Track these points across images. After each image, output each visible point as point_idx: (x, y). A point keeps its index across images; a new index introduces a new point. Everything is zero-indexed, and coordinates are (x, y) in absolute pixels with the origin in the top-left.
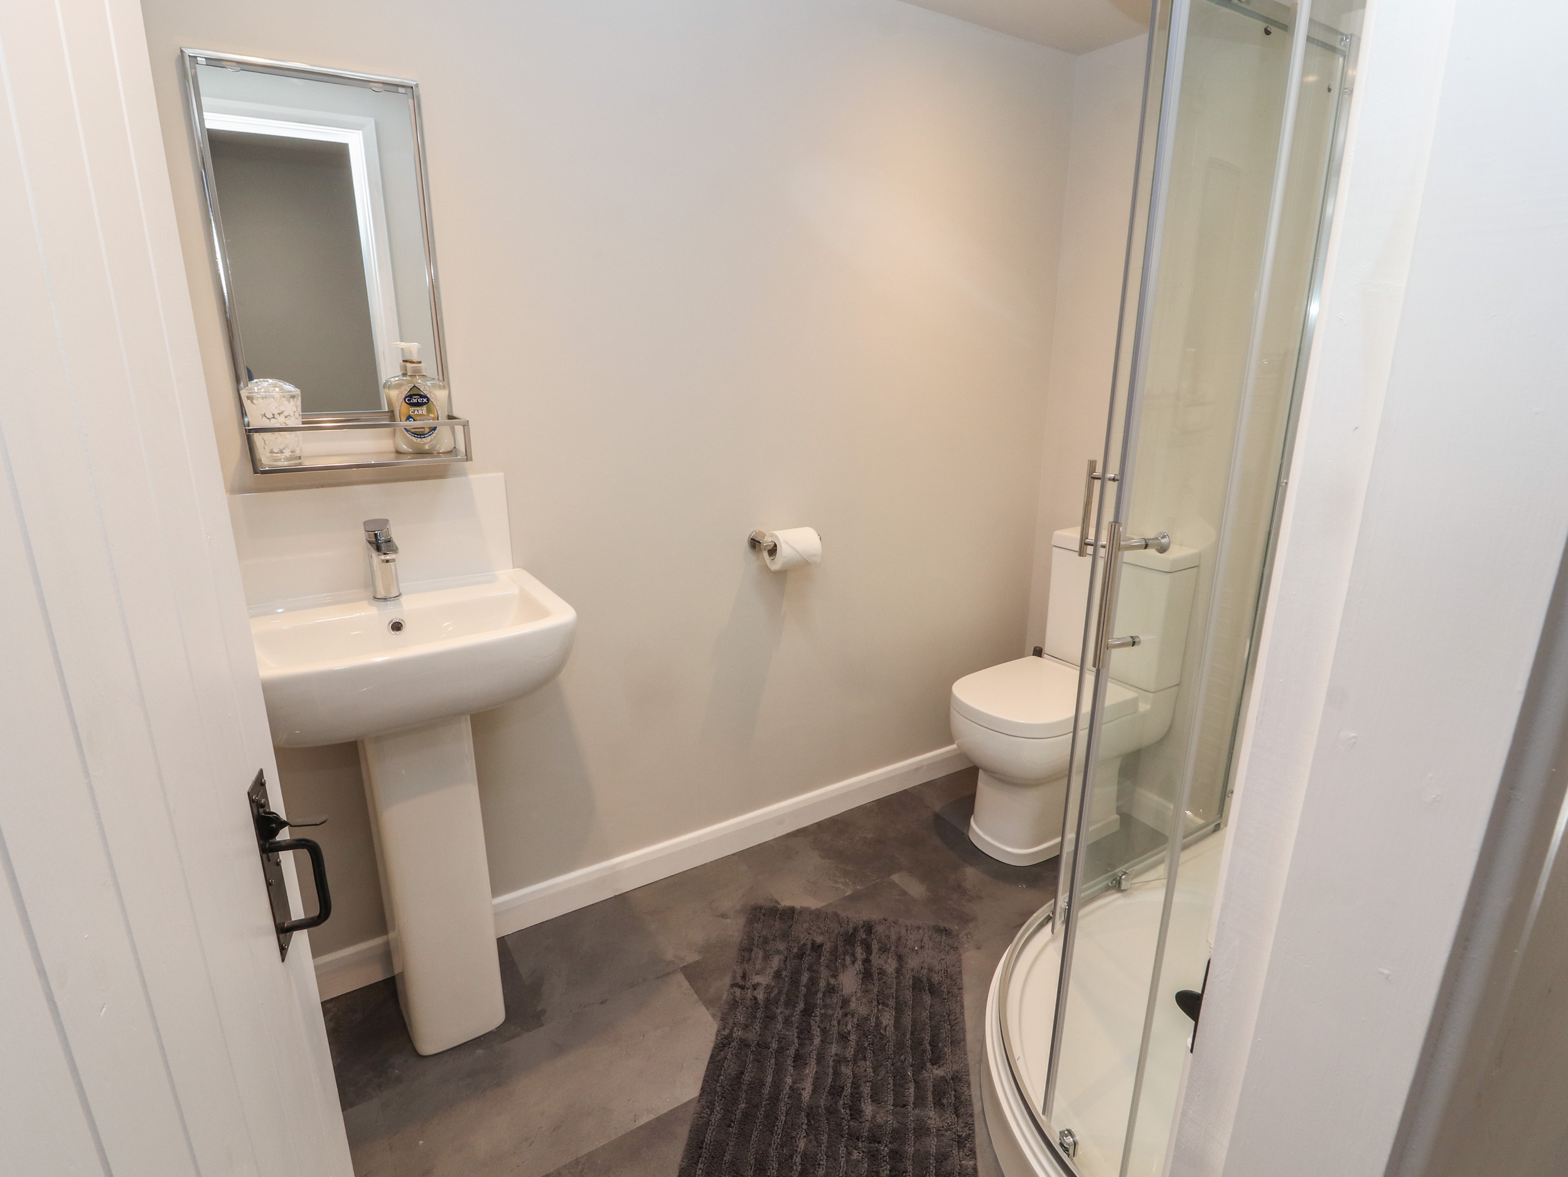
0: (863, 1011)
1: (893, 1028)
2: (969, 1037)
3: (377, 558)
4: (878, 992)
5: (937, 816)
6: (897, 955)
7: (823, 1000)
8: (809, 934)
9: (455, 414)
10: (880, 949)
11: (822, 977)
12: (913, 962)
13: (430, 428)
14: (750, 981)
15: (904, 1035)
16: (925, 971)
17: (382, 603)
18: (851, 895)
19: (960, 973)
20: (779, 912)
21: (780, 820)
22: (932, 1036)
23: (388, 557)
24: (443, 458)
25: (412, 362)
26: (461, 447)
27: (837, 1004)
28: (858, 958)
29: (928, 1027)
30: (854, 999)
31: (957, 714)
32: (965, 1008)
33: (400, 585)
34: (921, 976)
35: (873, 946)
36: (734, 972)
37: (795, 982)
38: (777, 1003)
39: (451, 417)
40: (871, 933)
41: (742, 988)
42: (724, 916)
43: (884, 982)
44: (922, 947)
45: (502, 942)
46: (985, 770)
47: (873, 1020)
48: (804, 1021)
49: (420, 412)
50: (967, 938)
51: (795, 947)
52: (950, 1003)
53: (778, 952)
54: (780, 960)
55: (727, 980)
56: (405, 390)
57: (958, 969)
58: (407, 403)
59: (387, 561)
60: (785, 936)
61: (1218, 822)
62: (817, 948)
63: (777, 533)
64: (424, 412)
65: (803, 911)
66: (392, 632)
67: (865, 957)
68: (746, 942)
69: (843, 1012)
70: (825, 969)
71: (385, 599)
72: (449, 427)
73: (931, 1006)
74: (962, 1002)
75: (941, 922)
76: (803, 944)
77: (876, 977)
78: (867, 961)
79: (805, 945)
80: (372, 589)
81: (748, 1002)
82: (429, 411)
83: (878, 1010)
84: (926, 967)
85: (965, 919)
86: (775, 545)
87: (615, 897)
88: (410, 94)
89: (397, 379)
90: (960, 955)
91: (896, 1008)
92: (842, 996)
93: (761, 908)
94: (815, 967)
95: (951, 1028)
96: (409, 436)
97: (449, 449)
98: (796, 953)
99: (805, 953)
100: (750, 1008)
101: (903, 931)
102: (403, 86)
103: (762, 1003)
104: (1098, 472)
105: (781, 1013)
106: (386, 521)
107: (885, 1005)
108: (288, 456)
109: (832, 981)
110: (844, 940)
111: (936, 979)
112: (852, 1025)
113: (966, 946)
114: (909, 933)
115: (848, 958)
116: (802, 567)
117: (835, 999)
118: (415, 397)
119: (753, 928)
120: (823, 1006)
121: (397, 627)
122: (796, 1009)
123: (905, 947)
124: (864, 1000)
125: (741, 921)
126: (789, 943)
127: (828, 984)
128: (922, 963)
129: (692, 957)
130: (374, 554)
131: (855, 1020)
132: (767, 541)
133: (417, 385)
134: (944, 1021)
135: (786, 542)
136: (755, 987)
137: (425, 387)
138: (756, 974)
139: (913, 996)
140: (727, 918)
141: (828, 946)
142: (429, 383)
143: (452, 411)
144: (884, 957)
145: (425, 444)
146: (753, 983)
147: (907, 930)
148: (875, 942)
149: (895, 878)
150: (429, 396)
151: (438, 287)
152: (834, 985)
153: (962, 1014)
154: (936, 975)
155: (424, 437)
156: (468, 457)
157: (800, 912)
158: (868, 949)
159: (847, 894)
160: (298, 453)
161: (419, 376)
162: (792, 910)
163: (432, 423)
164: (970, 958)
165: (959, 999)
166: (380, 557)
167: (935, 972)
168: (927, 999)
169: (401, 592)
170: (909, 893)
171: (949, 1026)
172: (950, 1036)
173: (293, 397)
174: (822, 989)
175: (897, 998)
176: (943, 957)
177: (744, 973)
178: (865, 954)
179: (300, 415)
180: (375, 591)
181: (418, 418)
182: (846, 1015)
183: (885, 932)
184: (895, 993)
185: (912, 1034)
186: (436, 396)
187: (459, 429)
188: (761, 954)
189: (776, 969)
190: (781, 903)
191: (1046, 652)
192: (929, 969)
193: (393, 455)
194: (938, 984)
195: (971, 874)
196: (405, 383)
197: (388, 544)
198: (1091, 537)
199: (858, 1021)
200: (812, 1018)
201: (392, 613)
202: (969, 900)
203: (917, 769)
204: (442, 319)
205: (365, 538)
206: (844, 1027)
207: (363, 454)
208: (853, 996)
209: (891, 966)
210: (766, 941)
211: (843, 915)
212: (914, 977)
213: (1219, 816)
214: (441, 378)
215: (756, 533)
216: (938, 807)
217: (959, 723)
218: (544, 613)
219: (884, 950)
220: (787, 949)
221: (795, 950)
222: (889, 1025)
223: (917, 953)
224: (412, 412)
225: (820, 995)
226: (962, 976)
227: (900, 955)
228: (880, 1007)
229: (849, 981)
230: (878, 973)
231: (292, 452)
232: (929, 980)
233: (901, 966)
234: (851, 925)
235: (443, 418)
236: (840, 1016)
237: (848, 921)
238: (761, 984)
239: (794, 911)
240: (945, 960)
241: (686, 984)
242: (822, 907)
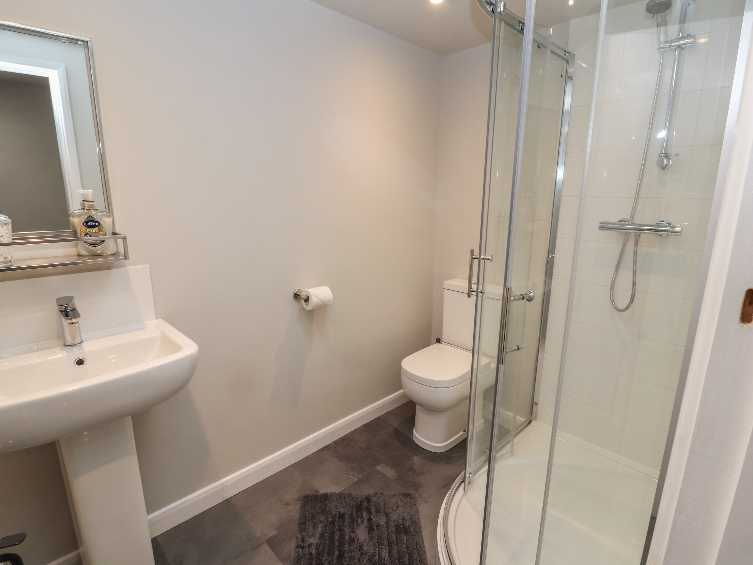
0: (371, 550)
1: (388, 558)
2: (428, 555)
3: (66, 322)
4: (378, 537)
5: (396, 430)
6: (385, 513)
7: (349, 548)
8: (337, 508)
9: (117, 231)
10: (376, 511)
11: (346, 533)
12: (394, 517)
13: (100, 241)
14: (307, 542)
15: (395, 561)
16: (401, 521)
17: (70, 348)
18: (357, 481)
19: (419, 518)
20: (319, 497)
21: (315, 442)
22: (410, 559)
23: (73, 321)
24: (110, 258)
25: (88, 201)
26: (122, 251)
27: (356, 549)
28: (365, 519)
29: (406, 554)
30: (365, 544)
31: (405, 377)
32: (424, 539)
33: (82, 335)
34: (399, 524)
35: (372, 510)
36: (297, 538)
37: (332, 539)
38: (323, 554)
39: (114, 234)
40: (370, 503)
41: (302, 547)
42: (288, 504)
43: (380, 531)
44: (397, 507)
45: (154, 541)
46: (418, 404)
47: (377, 555)
48: (339, 563)
49: (94, 231)
50: (420, 497)
51: (330, 517)
52: (416, 538)
53: (321, 522)
54: (322, 527)
55: (293, 544)
56: (84, 218)
57: (418, 517)
58: (85, 226)
59: (73, 323)
60: (324, 511)
61: (531, 419)
62: (342, 516)
63: (309, 290)
64: (97, 231)
65: (332, 495)
66: (76, 365)
67: (368, 517)
68: (302, 518)
69: (360, 553)
70: (347, 528)
71: (72, 345)
72: (113, 240)
73: (406, 541)
74: (422, 536)
75: (405, 490)
76: (334, 515)
77: (375, 528)
78: (370, 520)
79: (335, 515)
80: (63, 339)
81: (307, 556)
82: (100, 230)
83: (379, 548)
84: (401, 518)
85: (417, 487)
86: (308, 297)
87: (224, 501)
88: (86, 46)
89: (79, 211)
90: (417, 508)
91: (388, 546)
92: (359, 543)
93: (309, 496)
94: (342, 528)
95: (418, 552)
96: (87, 245)
97: (114, 253)
98: (331, 521)
99: (336, 520)
100: (308, 560)
101: (387, 499)
102: (81, 41)
103: (315, 556)
104: (476, 255)
105: (326, 560)
106: (71, 298)
107: (382, 544)
108: (2, 261)
109: (352, 535)
110: (356, 509)
111: (407, 524)
112: (366, 560)
113: (420, 502)
114: (390, 500)
115: (359, 519)
116: (323, 307)
117: (355, 546)
118: (90, 222)
119: (305, 509)
120: (349, 551)
121: (80, 362)
122: (334, 556)
123: (389, 508)
124: (371, 544)
125: (298, 506)
126: (326, 515)
127: (350, 537)
128: (399, 516)
129: (271, 533)
130: (63, 319)
131: (367, 557)
132: (304, 294)
133: (91, 215)
134: (414, 549)
135: (315, 295)
136: (310, 546)
137: (97, 216)
138: (310, 538)
139: (396, 537)
140: (290, 505)
141: (348, 514)
142: (100, 214)
143: (115, 229)
144: (378, 515)
145: (98, 250)
146: (308, 544)
147: (389, 498)
148: (373, 508)
149: (379, 468)
150: (99, 221)
151: (105, 157)
152: (354, 537)
153: (423, 543)
154: (407, 522)
155: (97, 246)
156: (126, 257)
157: (331, 496)
158: (369, 512)
159: (354, 481)
160: (9, 259)
161: (93, 209)
162: (326, 495)
163: (101, 238)
164: (424, 509)
165: (420, 534)
166: (67, 321)
167: (406, 520)
168: (404, 537)
169: (83, 339)
170: (387, 475)
171: (417, 551)
172: (419, 557)
173: (6, 224)
174: (347, 541)
175: (388, 539)
176: (409, 510)
177: (303, 539)
178: (368, 516)
179: (10, 235)
180: (65, 340)
181: (93, 235)
182: (362, 555)
183: (377, 501)
184: (386, 536)
185: (399, 560)
186: (104, 221)
187: (120, 241)
188: (311, 525)
189: (320, 532)
190: (320, 492)
191: (443, 341)
192: (403, 519)
193: (77, 257)
194: (409, 527)
195: (417, 460)
196: (83, 214)
197: (73, 312)
198: (474, 287)
199: (369, 557)
200: (344, 560)
201: (77, 354)
202: (418, 476)
203: (384, 406)
204: (108, 176)
205: (57, 309)
206: (362, 562)
207: (55, 257)
208: (364, 542)
209: (382, 521)
210: (313, 516)
211: (354, 493)
212: (395, 525)
213: (531, 415)
214: (108, 211)
215: (297, 290)
216: (396, 425)
217: (405, 381)
218: (177, 348)
219: (378, 511)
220: (326, 519)
221: (330, 519)
222: (386, 557)
223: (395, 511)
224: (89, 231)
225: (347, 545)
226: (420, 520)
227: (387, 513)
228: (380, 546)
229: (361, 533)
230: (376, 526)
231: (5, 258)
232: (403, 526)
233: (388, 519)
234: (359, 499)
235: (109, 234)
236: (359, 556)
237: (357, 497)
238: (313, 543)
239: (327, 495)
240: (410, 513)
241: (269, 550)
242: (342, 490)
